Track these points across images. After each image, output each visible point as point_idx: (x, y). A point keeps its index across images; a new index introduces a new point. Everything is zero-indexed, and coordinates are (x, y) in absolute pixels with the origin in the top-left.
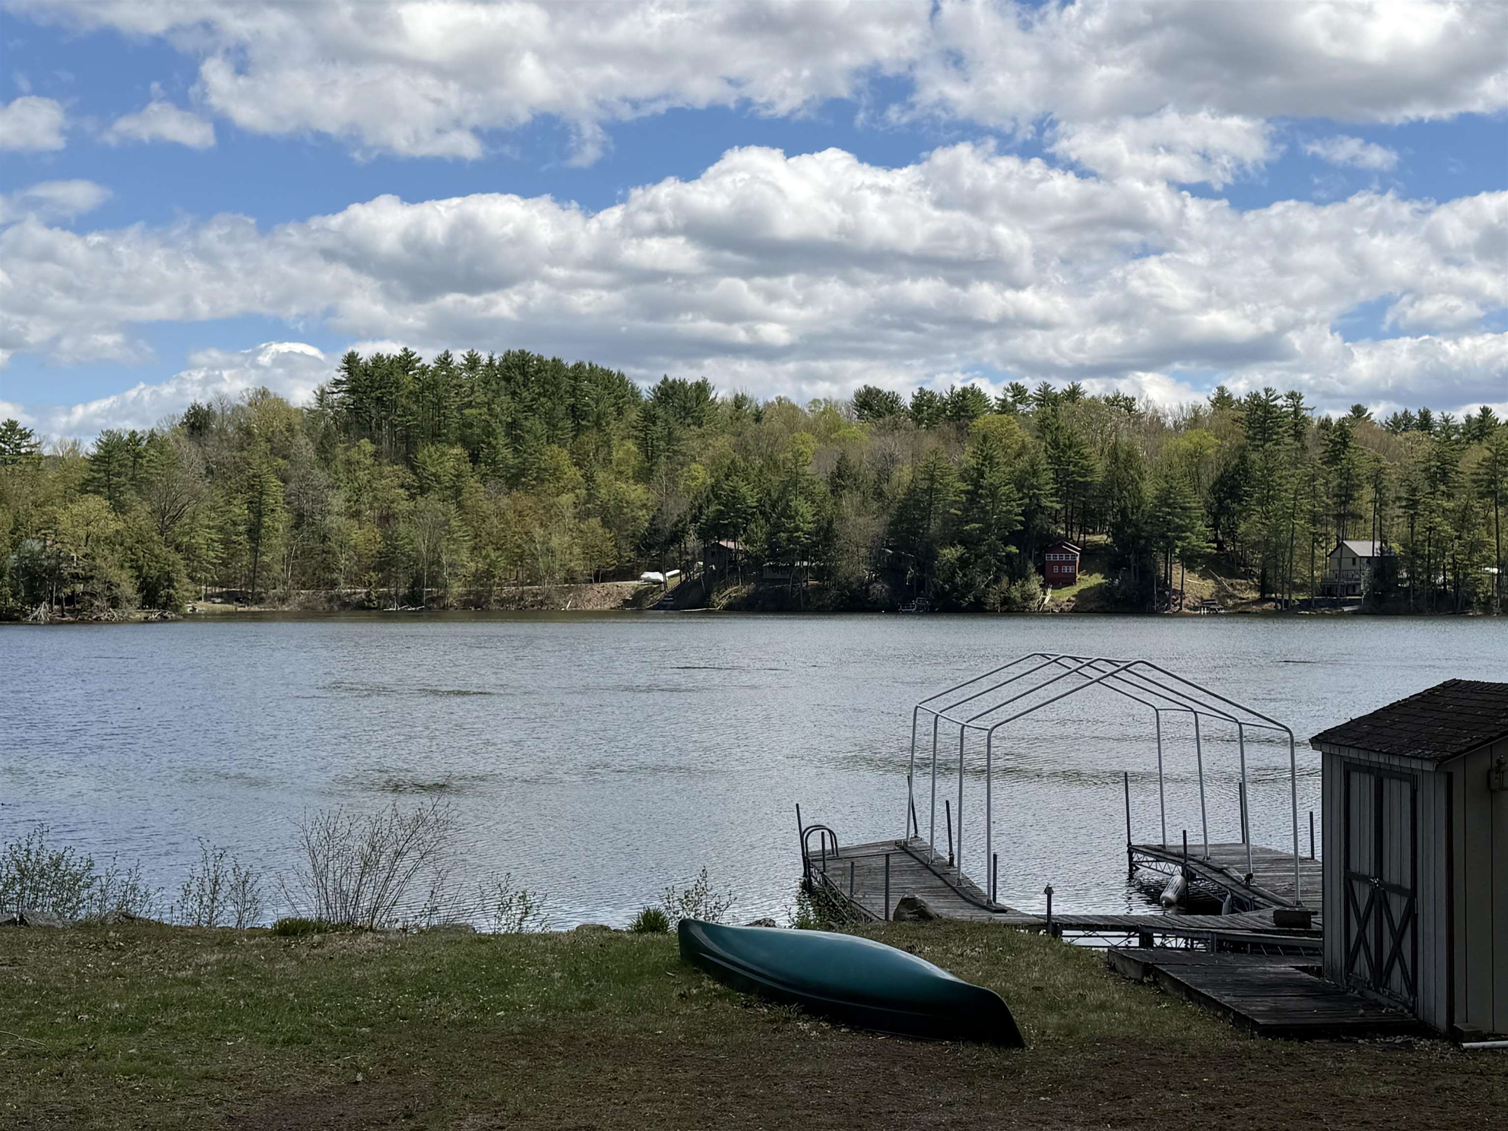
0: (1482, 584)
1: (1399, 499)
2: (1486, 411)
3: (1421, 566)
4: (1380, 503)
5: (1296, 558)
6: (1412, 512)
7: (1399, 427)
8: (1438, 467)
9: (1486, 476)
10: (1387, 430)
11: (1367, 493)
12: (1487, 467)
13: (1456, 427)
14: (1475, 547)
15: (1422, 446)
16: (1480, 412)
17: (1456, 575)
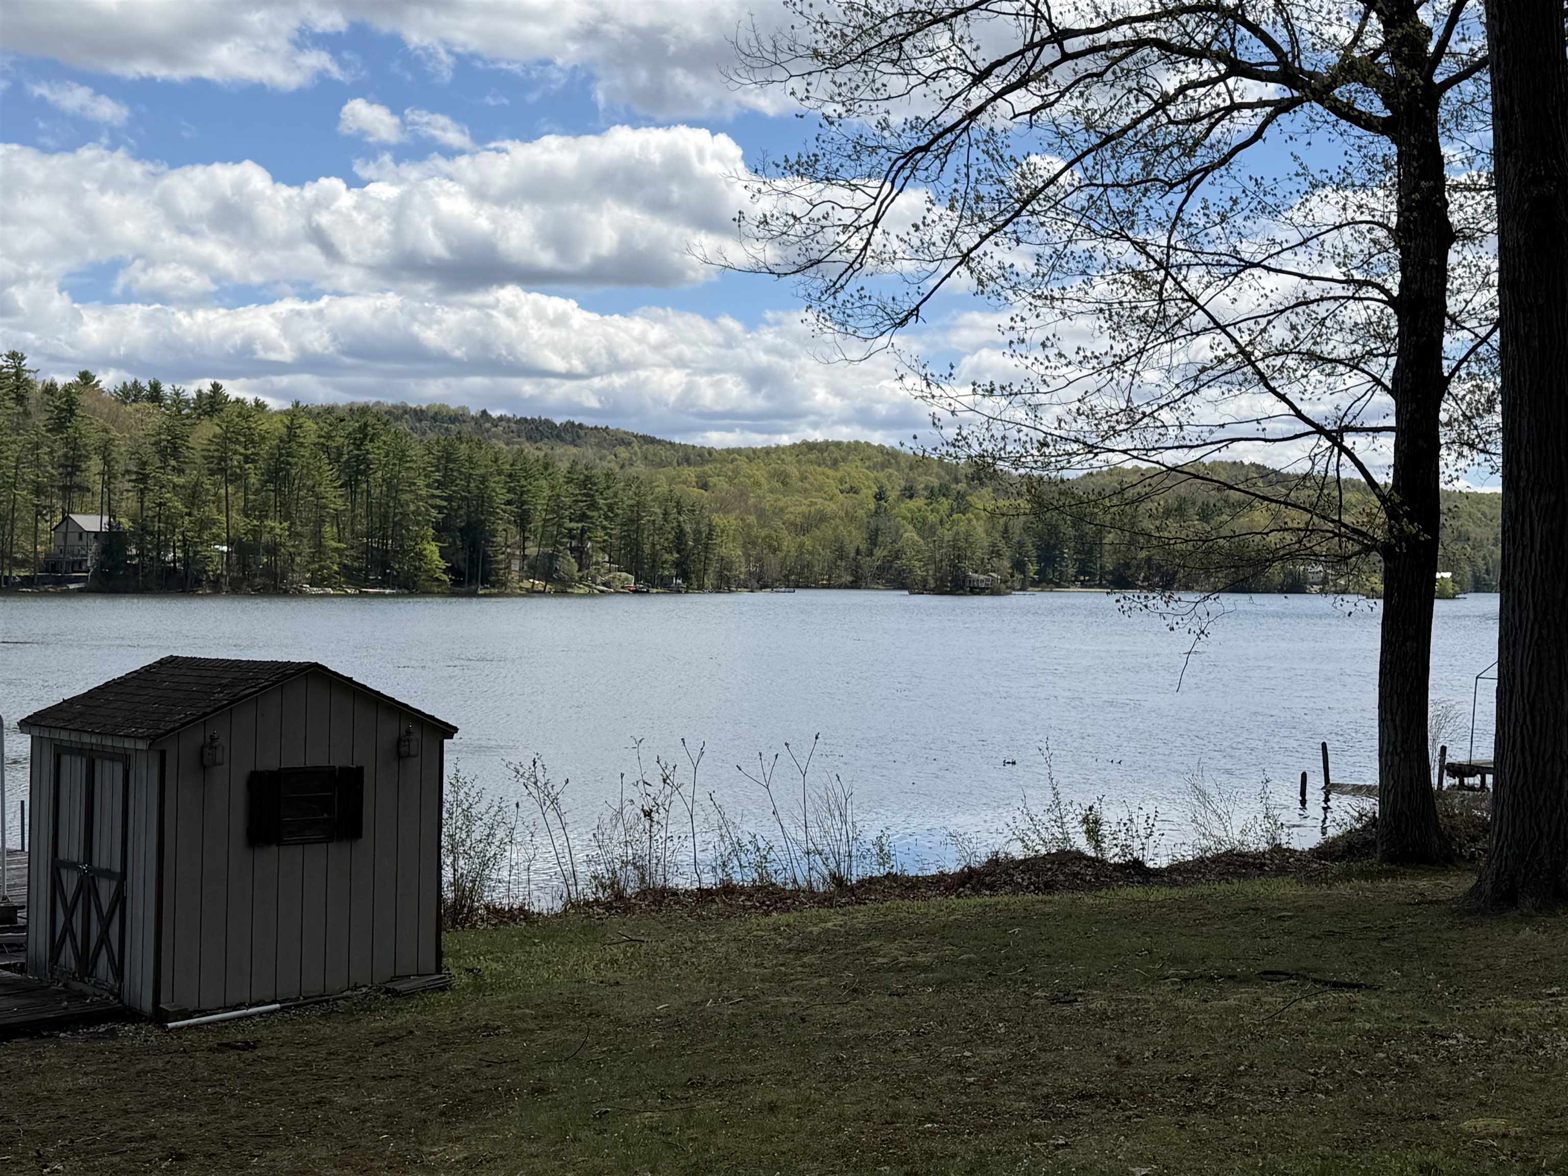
0: (212, 562)
1: (128, 472)
2: (216, 387)
3: (151, 543)
4: (109, 476)
5: (17, 531)
6: (142, 486)
7: (128, 398)
8: (168, 441)
9: (216, 454)
10: (117, 400)
11: (95, 465)
12: (217, 444)
13: (187, 401)
14: (204, 524)
15: (153, 419)
16: (210, 388)
17: (186, 553)
